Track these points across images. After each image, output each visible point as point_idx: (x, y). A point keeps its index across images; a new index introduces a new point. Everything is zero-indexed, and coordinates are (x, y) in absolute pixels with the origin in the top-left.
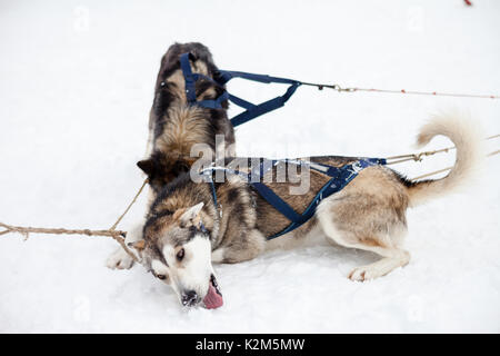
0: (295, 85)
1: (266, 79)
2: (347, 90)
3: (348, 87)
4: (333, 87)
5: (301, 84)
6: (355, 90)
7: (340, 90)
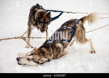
0: (62, 12)
1: (56, 11)
2: (74, 13)
3: (74, 12)
4: (71, 12)
5: (63, 12)
6: (76, 13)
7: (72, 13)
